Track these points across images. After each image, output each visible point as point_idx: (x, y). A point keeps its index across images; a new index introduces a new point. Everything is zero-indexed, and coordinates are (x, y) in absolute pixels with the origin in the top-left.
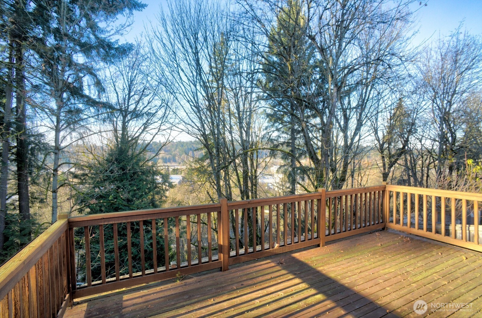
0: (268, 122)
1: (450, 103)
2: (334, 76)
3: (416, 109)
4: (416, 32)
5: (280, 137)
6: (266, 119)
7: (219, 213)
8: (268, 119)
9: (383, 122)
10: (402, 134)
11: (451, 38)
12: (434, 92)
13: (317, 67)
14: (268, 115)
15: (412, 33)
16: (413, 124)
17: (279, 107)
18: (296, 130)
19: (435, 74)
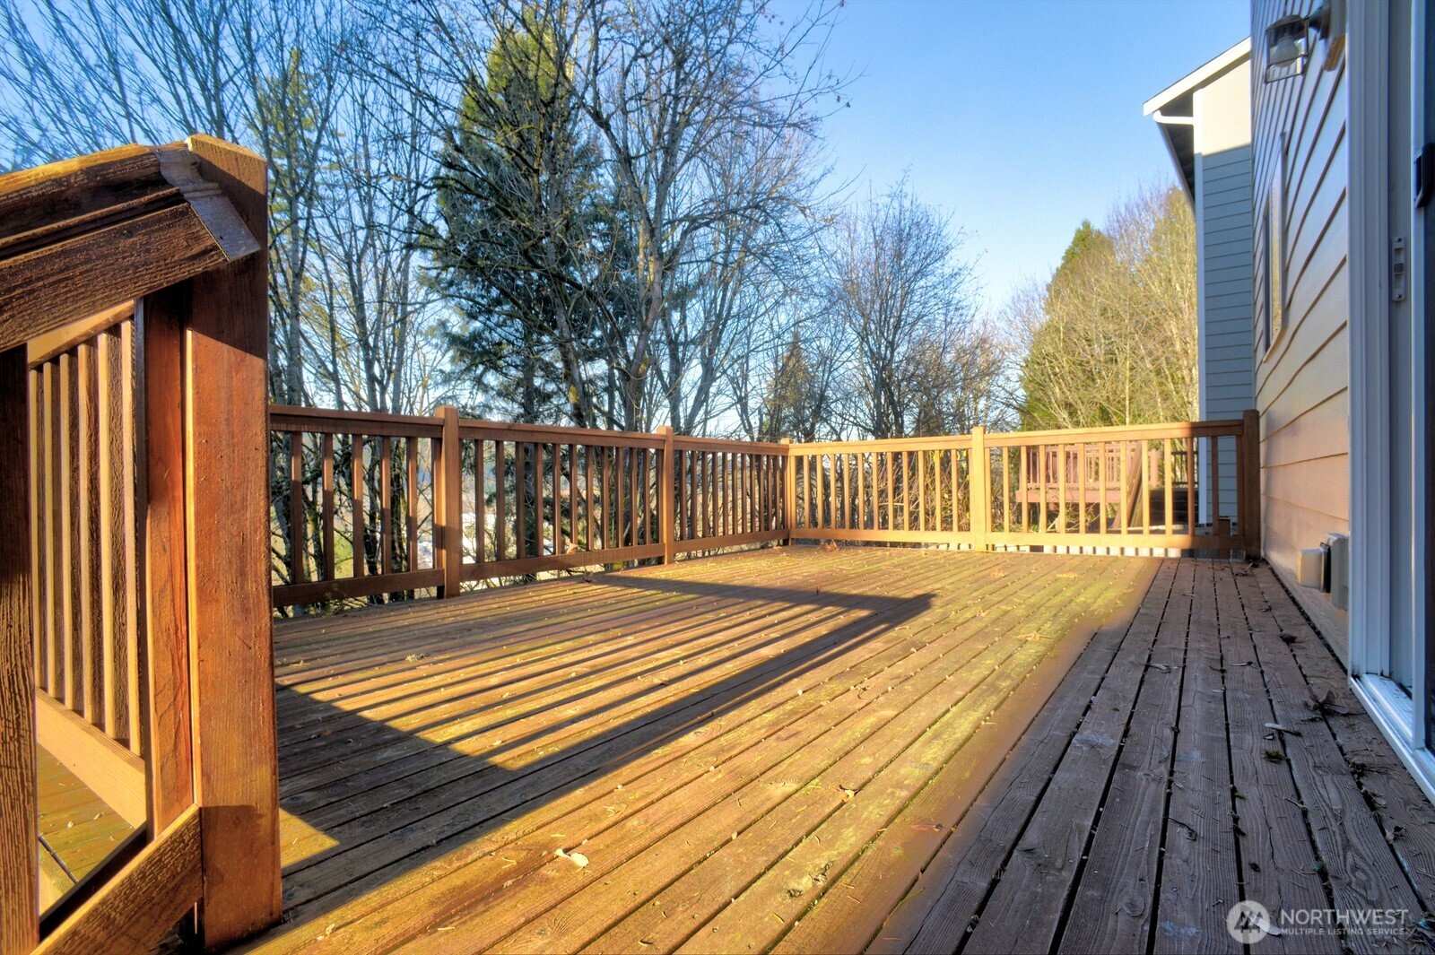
0: (453, 360)
1: (892, 346)
2: (657, 232)
3: (827, 358)
4: (829, 171)
5: (491, 409)
6: (446, 351)
7: (437, 442)
8: (451, 353)
9: (760, 384)
10: (799, 422)
11: (890, 199)
12: (863, 315)
13: (597, 219)
14: (454, 340)
15: (821, 173)
16: (823, 398)
17: (488, 319)
18: (537, 390)
19: (863, 277)
